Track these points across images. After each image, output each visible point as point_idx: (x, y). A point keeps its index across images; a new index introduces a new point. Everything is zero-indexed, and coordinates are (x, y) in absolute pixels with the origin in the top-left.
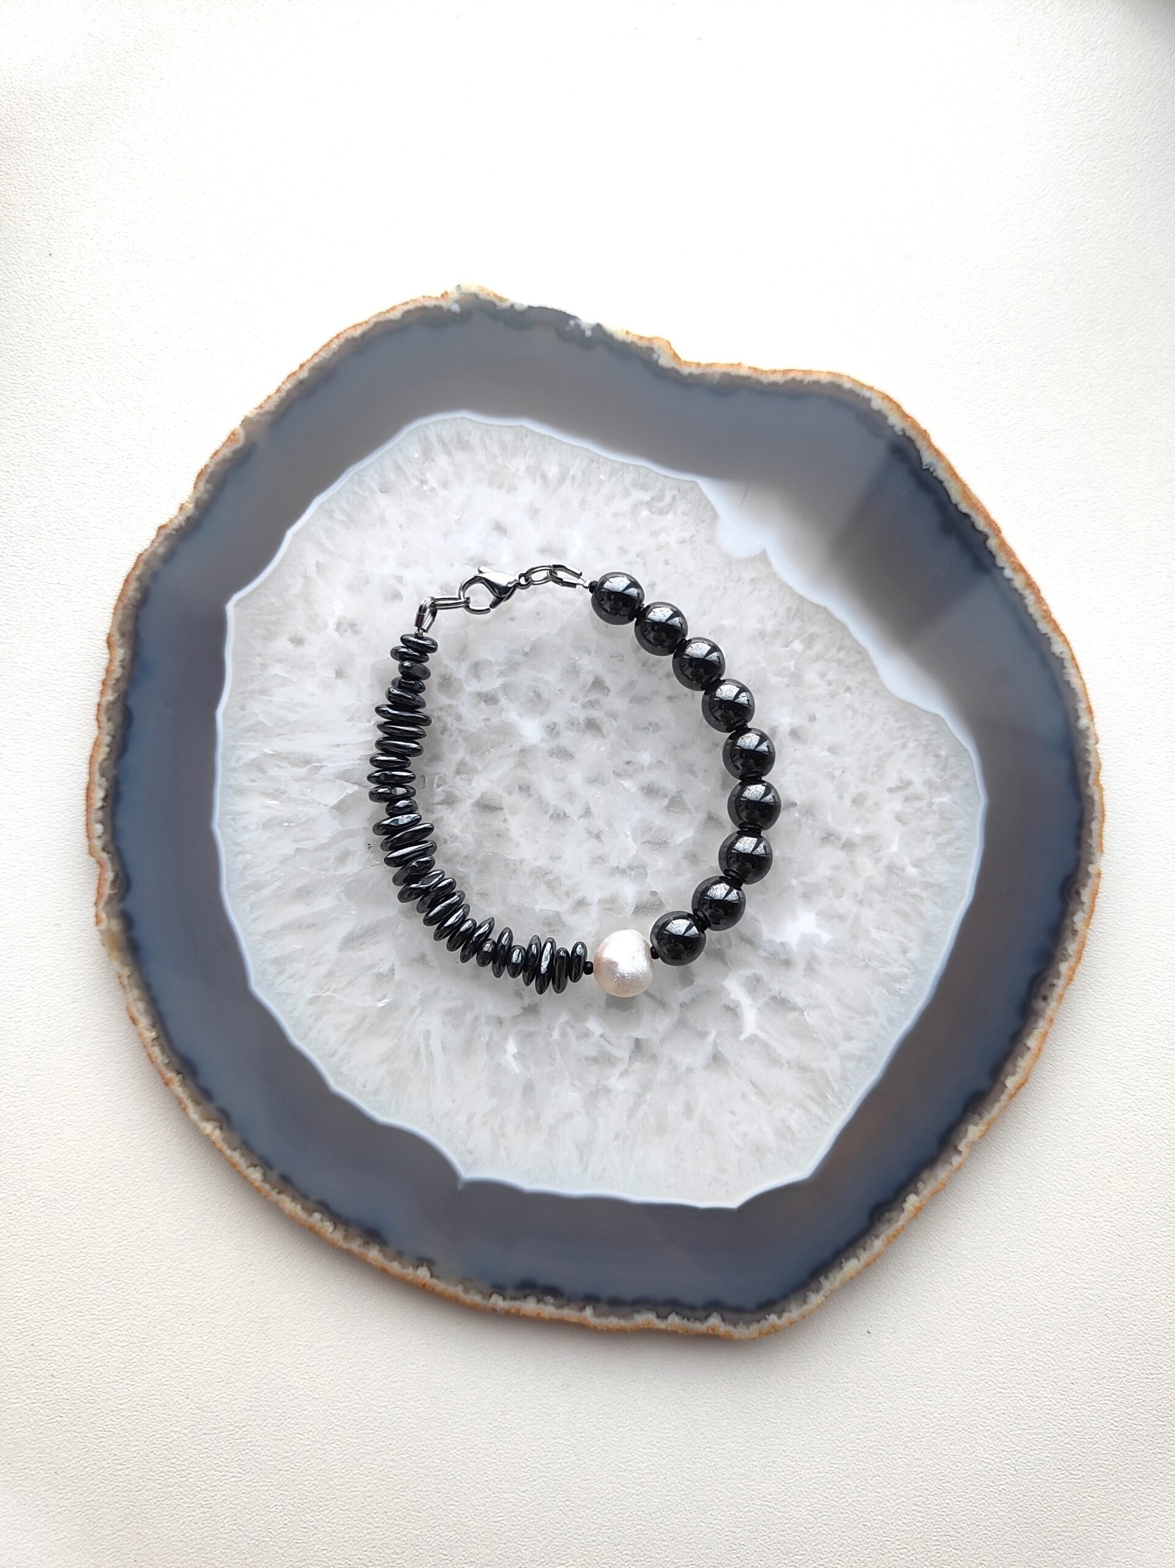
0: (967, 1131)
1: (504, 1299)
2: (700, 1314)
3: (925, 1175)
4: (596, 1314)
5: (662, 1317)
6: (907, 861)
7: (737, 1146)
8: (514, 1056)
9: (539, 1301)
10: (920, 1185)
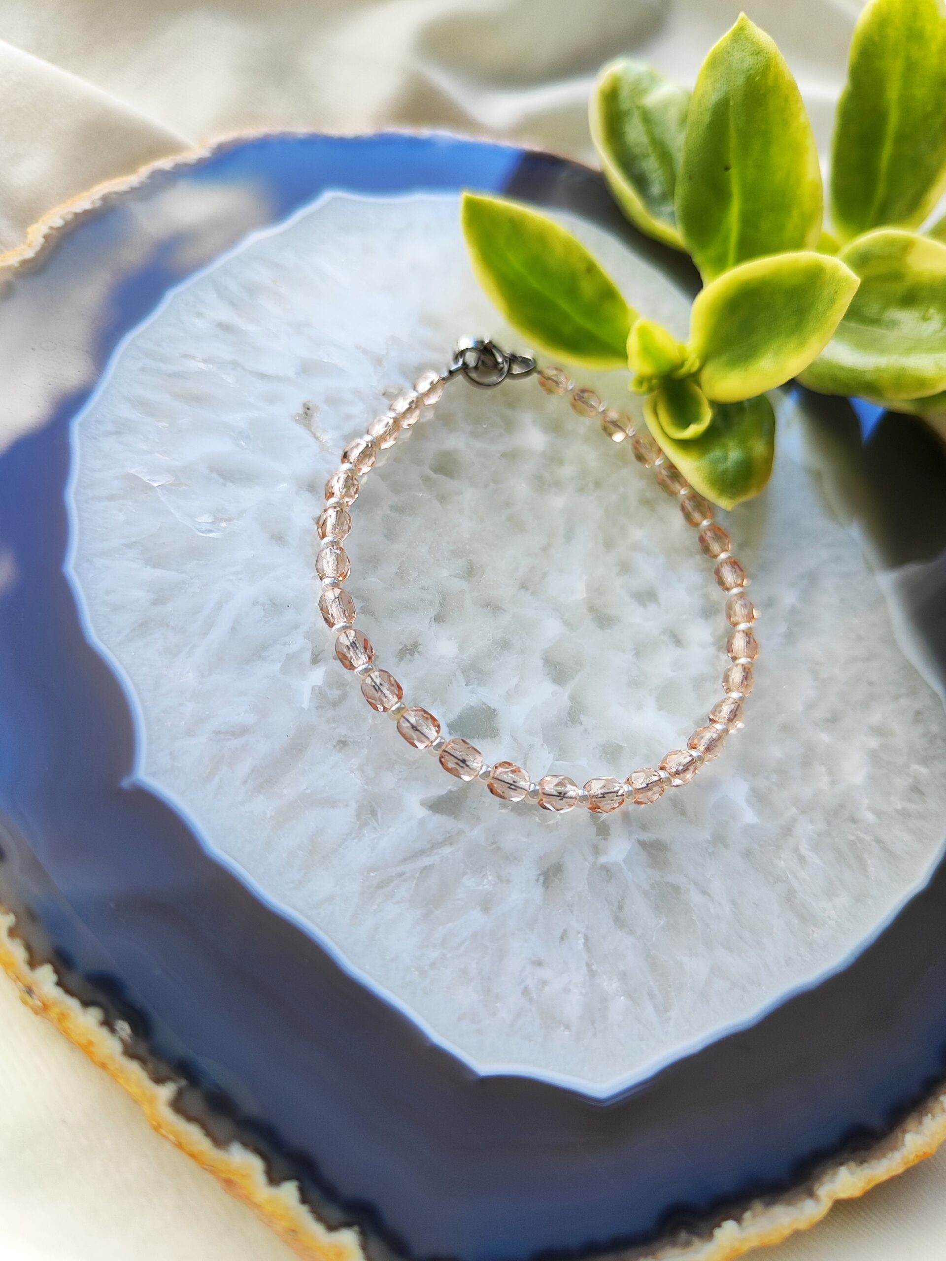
0: (835, 1174)
1: (59, 984)
2: (335, 1214)
3: (758, 1206)
4: (177, 1105)
5: (274, 1178)
6: (866, 802)
7: (526, 992)
8: (313, 688)
9: (108, 1023)
10: (748, 1215)
